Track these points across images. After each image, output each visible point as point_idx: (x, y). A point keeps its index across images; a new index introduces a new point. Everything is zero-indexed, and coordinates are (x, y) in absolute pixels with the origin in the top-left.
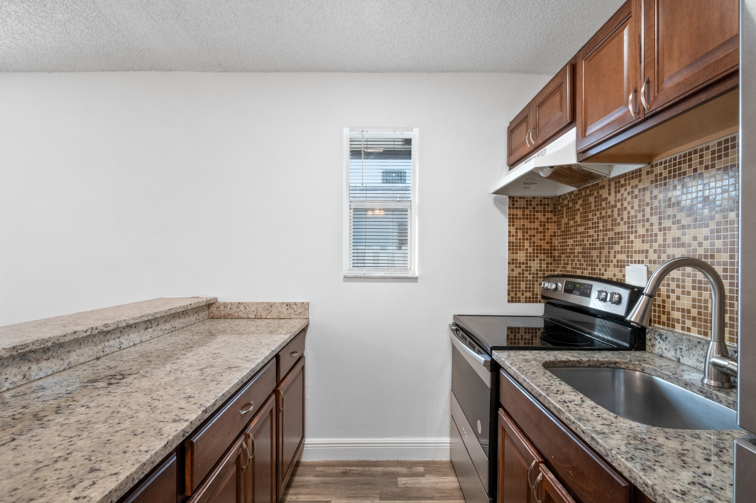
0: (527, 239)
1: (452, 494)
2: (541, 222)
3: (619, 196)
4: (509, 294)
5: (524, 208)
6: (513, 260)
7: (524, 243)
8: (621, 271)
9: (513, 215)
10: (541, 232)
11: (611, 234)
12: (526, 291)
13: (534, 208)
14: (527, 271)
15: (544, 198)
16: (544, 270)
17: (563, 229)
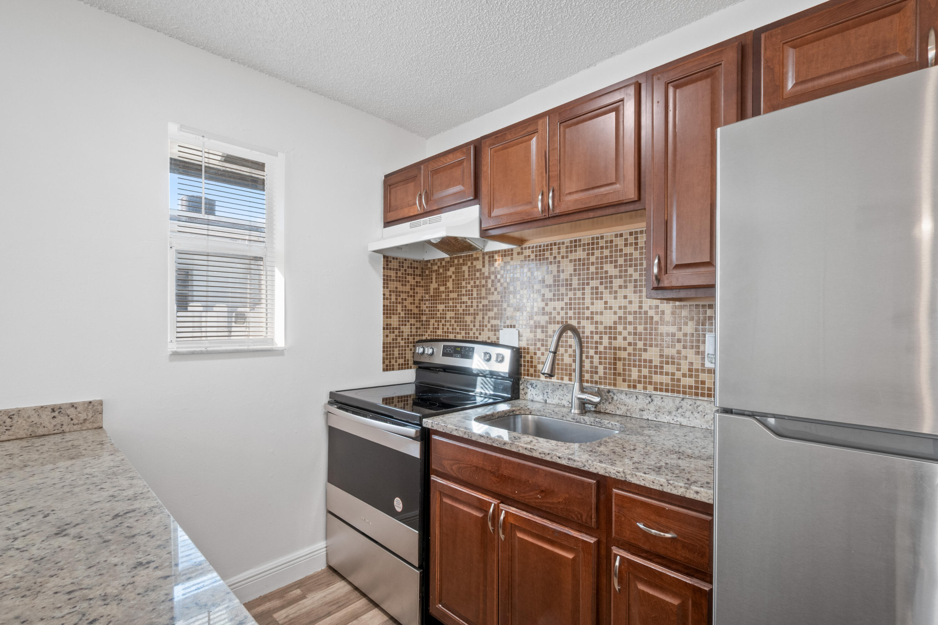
0: (400, 303)
1: (348, 598)
2: (411, 285)
3: (492, 269)
4: (384, 363)
5: (397, 269)
6: (387, 325)
7: (397, 307)
8: (495, 335)
9: (387, 276)
10: (411, 296)
11: (485, 302)
12: (399, 358)
13: (405, 270)
14: (399, 336)
15: (414, 261)
16: (414, 335)
17: (432, 294)
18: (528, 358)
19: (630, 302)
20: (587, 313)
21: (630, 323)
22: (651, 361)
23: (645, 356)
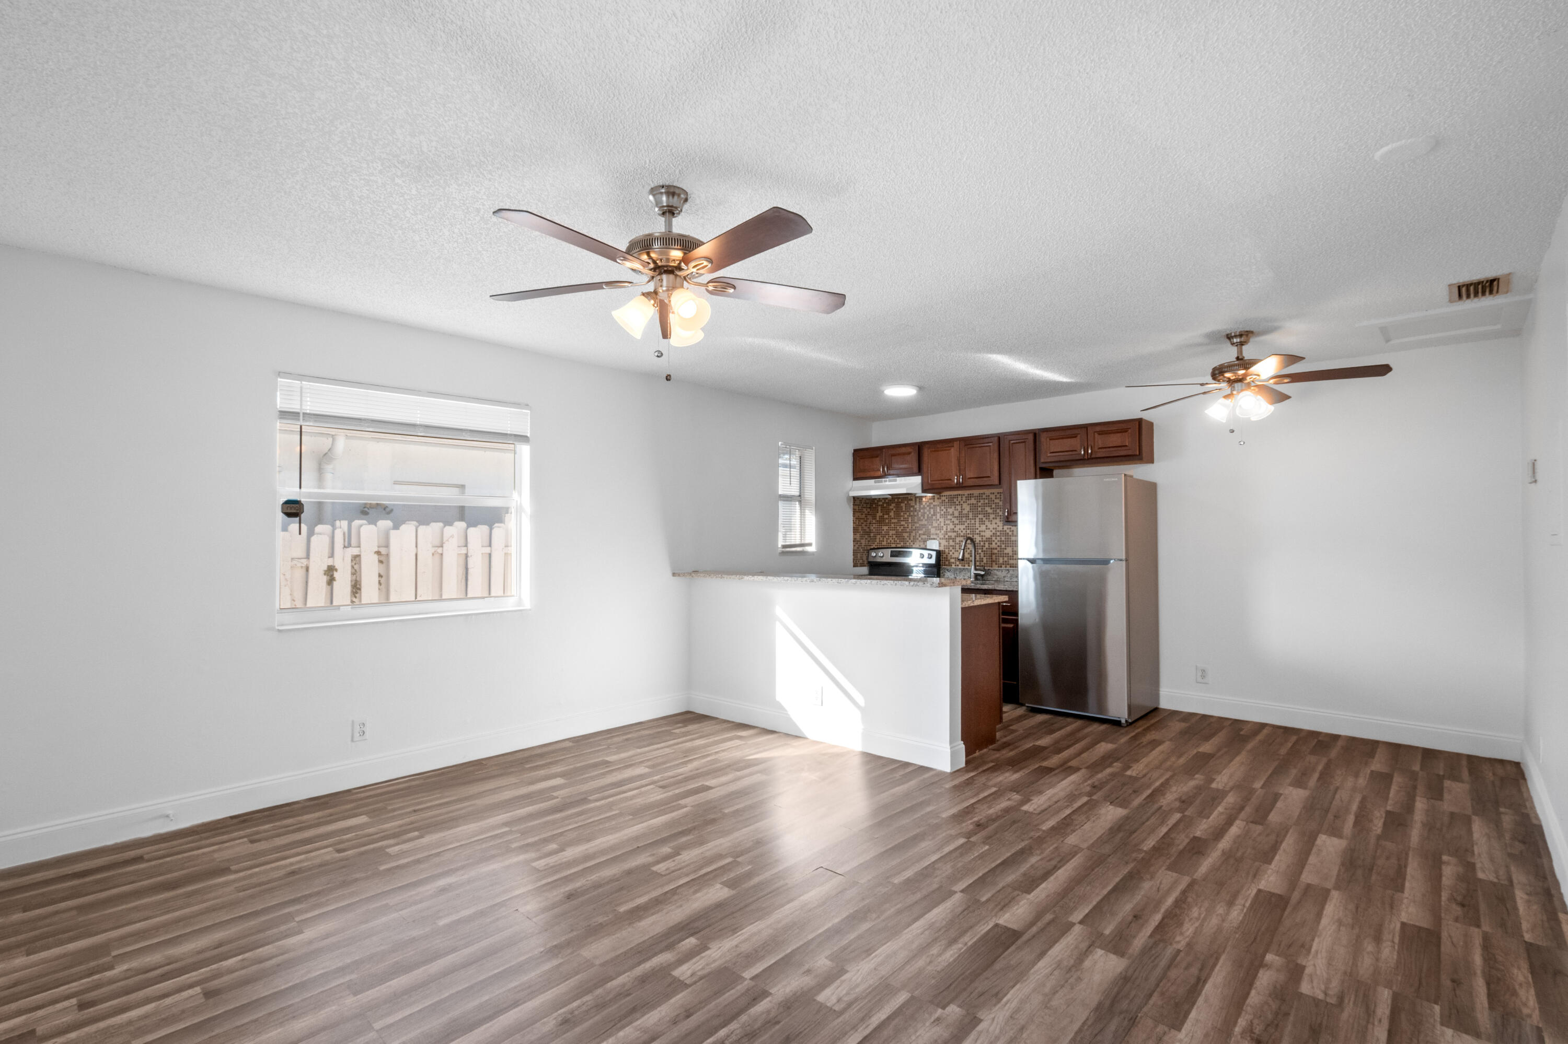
0: (860, 527)
4: (854, 562)
5: (858, 505)
6: (855, 539)
8: (924, 543)
9: (855, 509)
10: (866, 521)
11: (917, 525)
12: (860, 559)
14: (861, 546)
15: (867, 499)
16: (867, 546)
17: (878, 519)
18: (944, 556)
19: (998, 526)
20: (977, 531)
21: (998, 536)
22: (1008, 554)
23: (1006, 551)
